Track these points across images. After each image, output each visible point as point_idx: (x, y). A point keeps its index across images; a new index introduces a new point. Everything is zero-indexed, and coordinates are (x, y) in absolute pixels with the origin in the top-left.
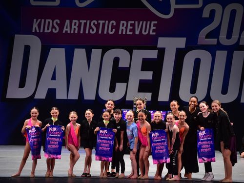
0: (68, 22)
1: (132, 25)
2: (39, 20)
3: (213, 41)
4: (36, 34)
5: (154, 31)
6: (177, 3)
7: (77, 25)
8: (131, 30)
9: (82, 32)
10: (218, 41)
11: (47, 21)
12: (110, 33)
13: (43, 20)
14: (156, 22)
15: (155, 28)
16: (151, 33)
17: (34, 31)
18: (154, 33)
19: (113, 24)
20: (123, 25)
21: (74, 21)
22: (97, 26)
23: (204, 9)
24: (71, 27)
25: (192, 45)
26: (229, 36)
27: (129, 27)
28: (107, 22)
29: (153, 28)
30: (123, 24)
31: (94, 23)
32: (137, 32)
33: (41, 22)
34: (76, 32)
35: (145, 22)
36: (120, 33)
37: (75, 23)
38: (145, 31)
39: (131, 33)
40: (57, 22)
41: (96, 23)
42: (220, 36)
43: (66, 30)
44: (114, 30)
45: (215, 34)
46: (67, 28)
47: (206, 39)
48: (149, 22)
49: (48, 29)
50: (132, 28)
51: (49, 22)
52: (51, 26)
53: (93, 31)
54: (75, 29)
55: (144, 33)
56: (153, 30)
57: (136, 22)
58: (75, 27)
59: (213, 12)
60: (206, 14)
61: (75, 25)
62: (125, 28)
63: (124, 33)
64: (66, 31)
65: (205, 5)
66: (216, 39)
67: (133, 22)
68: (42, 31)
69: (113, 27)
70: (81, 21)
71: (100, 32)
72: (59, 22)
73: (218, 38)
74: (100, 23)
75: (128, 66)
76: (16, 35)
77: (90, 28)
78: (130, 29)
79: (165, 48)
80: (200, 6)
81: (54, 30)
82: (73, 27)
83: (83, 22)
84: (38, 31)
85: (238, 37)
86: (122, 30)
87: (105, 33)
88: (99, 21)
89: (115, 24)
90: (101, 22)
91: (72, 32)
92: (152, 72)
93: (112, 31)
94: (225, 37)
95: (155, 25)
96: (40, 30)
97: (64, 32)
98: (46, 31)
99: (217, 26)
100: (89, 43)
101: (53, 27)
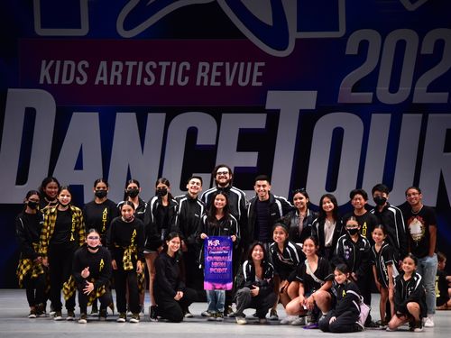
0: (103, 64)
1: (219, 69)
2: (52, 62)
3: (366, 97)
4: (45, 87)
5: (259, 79)
6: (299, 30)
7: (121, 69)
8: (217, 79)
9: (129, 83)
10: (375, 97)
11: (66, 63)
12: (180, 83)
13: (59, 62)
14: (263, 64)
15: (260, 74)
16: (255, 83)
17: (42, 82)
18: (260, 84)
19: (185, 67)
20: (204, 70)
21: (114, 64)
22: (157, 72)
23: (349, 40)
24: (110, 74)
25: (328, 104)
26: (394, 87)
27: (215, 74)
28: (174, 64)
29: (257, 74)
30: (204, 68)
31: (151, 67)
32: (229, 82)
33: (54, 66)
34: (119, 83)
35: (242, 64)
36: (198, 83)
37: (117, 67)
38: (244, 80)
39: (219, 84)
40: (83, 66)
41: (155, 66)
42: (378, 88)
43: (101, 79)
44: (187, 78)
45: (368, 83)
46: (102, 75)
47: (353, 94)
48: (249, 64)
49: (68, 78)
50: (219, 74)
51: (69, 66)
52: (72, 72)
53: (149, 80)
54: (116, 77)
55: (241, 83)
56: (258, 77)
57: (228, 64)
58: (116, 74)
59: (364, 46)
60: (352, 48)
61: (117, 69)
62: (207, 74)
63: (205, 84)
64: (101, 82)
65: (349, 31)
66: (371, 94)
67: (221, 64)
68: (56, 82)
69: (185, 73)
70: (127, 63)
71: (162, 83)
72: (87, 65)
73: (374, 91)
74: (161, 66)
75: (214, 143)
76: (10, 90)
77: (145, 74)
78: (217, 77)
79: (279, 111)
80: (340, 33)
81: (78, 79)
82: (113, 73)
83: (131, 64)
84: (49, 82)
85: (410, 89)
86: (203, 78)
87: (172, 83)
88: (160, 63)
89: (188, 68)
90: (164, 64)
91: (112, 83)
92: (256, 154)
93: (183, 80)
94: (387, 88)
95: (260, 69)
96: (53, 79)
97: (97, 83)
98: (64, 82)
99: (372, 69)
100: (143, 102)
101: (77, 74)
